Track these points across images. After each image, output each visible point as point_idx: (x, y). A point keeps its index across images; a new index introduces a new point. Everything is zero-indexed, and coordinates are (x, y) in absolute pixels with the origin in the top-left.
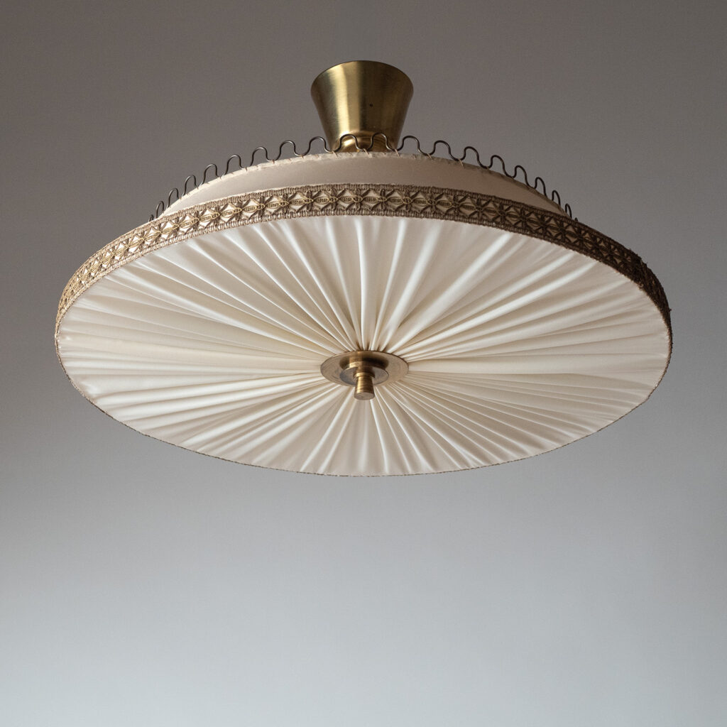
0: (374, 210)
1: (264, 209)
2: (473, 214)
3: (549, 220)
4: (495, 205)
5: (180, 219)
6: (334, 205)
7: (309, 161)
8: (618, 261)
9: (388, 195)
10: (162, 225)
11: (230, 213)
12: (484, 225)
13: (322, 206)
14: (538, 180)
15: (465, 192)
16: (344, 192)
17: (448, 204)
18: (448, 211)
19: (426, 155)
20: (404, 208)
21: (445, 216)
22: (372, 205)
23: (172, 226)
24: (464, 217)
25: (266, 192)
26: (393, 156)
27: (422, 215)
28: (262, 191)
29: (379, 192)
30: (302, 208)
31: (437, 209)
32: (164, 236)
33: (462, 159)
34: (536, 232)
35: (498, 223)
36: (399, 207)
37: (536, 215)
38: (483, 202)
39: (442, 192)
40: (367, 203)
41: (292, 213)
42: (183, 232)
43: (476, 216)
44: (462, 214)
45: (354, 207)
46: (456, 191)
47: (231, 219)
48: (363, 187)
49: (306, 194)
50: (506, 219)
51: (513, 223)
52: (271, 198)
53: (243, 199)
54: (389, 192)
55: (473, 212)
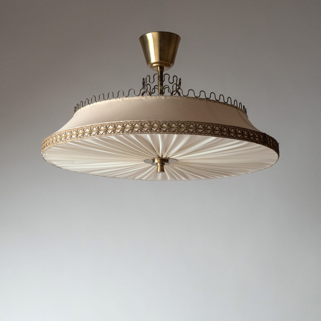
0: (165, 132)
1: (124, 130)
2: (202, 131)
3: (231, 130)
4: (211, 127)
5: (92, 128)
6: (150, 130)
7: (140, 99)
8: (257, 139)
9: (171, 125)
10: (85, 129)
11: (111, 129)
12: (206, 135)
13: (146, 130)
14: (229, 98)
15: (200, 122)
16: (154, 124)
17: (193, 128)
18: (193, 131)
19: (185, 96)
20: (176, 131)
21: (191, 133)
22: (165, 130)
23: (89, 131)
24: (199, 133)
25: (124, 122)
26: (172, 98)
27: (183, 133)
28: (123, 122)
29: (167, 124)
30: (138, 130)
31: (189, 130)
32: (86, 134)
33: (199, 97)
34: (226, 136)
35: (211, 134)
36: (175, 130)
37: (226, 128)
38: (206, 126)
39: (191, 123)
40: (162, 129)
41: (134, 132)
42: (93, 134)
43: (203, 132)
44: (198, 132)
45: (158, 130)
46: (196, 122)
47: (112, 132)
48: (161, 122)
49: (140, 124)
50: (214, 132)
51: (217, 133)
52: (126, 125)
53: (116, 124)
54: (171, 124)
55: (202, 130)
